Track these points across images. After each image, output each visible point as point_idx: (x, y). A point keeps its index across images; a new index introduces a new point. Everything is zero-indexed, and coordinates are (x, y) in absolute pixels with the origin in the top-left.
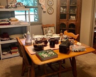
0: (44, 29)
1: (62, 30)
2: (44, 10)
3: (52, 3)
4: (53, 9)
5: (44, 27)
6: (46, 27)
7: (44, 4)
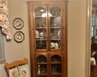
0: (11, 71)
1: (39, 66)
2: (8, 37)
3: (20, 25)
4: (23, 34)
5: (11, 68)
6: (14, 67)
7: (7, 27)
